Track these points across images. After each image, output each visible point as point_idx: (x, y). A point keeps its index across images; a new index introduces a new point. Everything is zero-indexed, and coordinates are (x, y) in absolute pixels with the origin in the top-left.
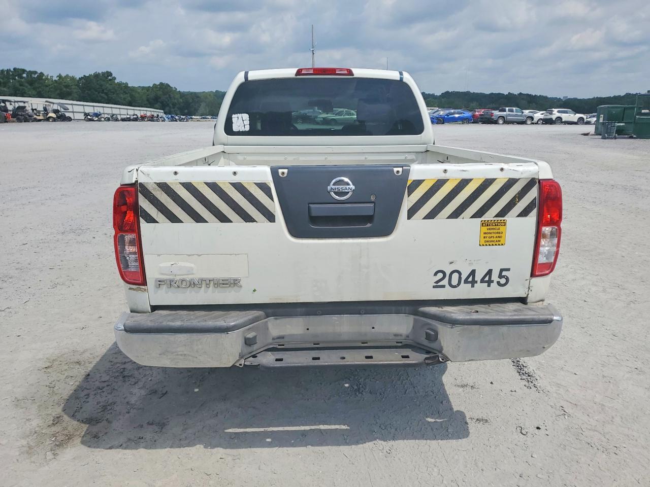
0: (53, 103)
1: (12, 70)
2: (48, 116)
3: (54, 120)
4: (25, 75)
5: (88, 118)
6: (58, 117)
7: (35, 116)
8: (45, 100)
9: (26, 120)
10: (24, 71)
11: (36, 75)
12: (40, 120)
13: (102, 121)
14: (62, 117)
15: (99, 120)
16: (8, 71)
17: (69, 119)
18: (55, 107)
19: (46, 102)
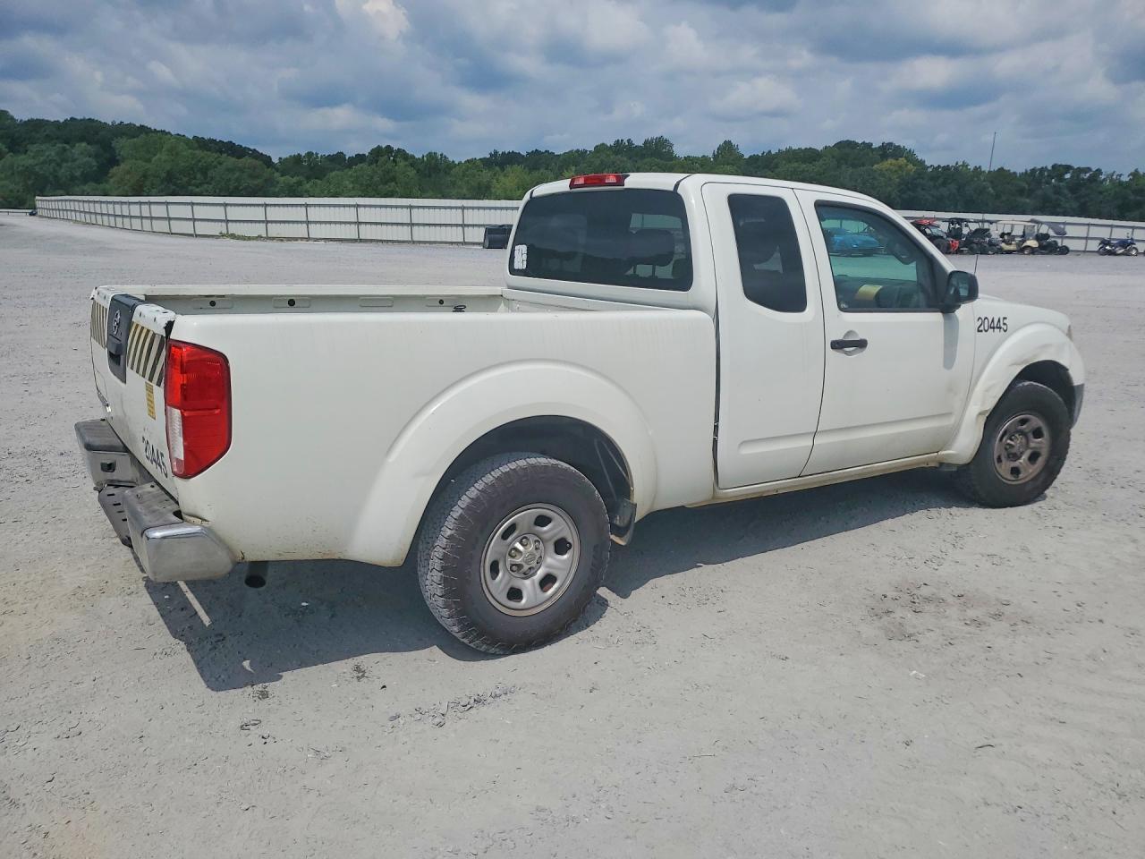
0: (1042, 223)
1: (1050, 168)
2: (1024, 245)
3: (1033, 251)
4: (1068, 176)
5: (1108, 249)
6: (1041, 247)
7: (1003, 245)
8: (1030, 217)
9: (984, 252)
10: (1068, 168)
11: (1088, 175)
12: (1009, 252)
13: (1132, 255)
14: (1048, 247)
15: (1127, 254)
16: (1042, 170)
17: (1065, 251)
18: (1044, 229)
19: (1032, 221)
